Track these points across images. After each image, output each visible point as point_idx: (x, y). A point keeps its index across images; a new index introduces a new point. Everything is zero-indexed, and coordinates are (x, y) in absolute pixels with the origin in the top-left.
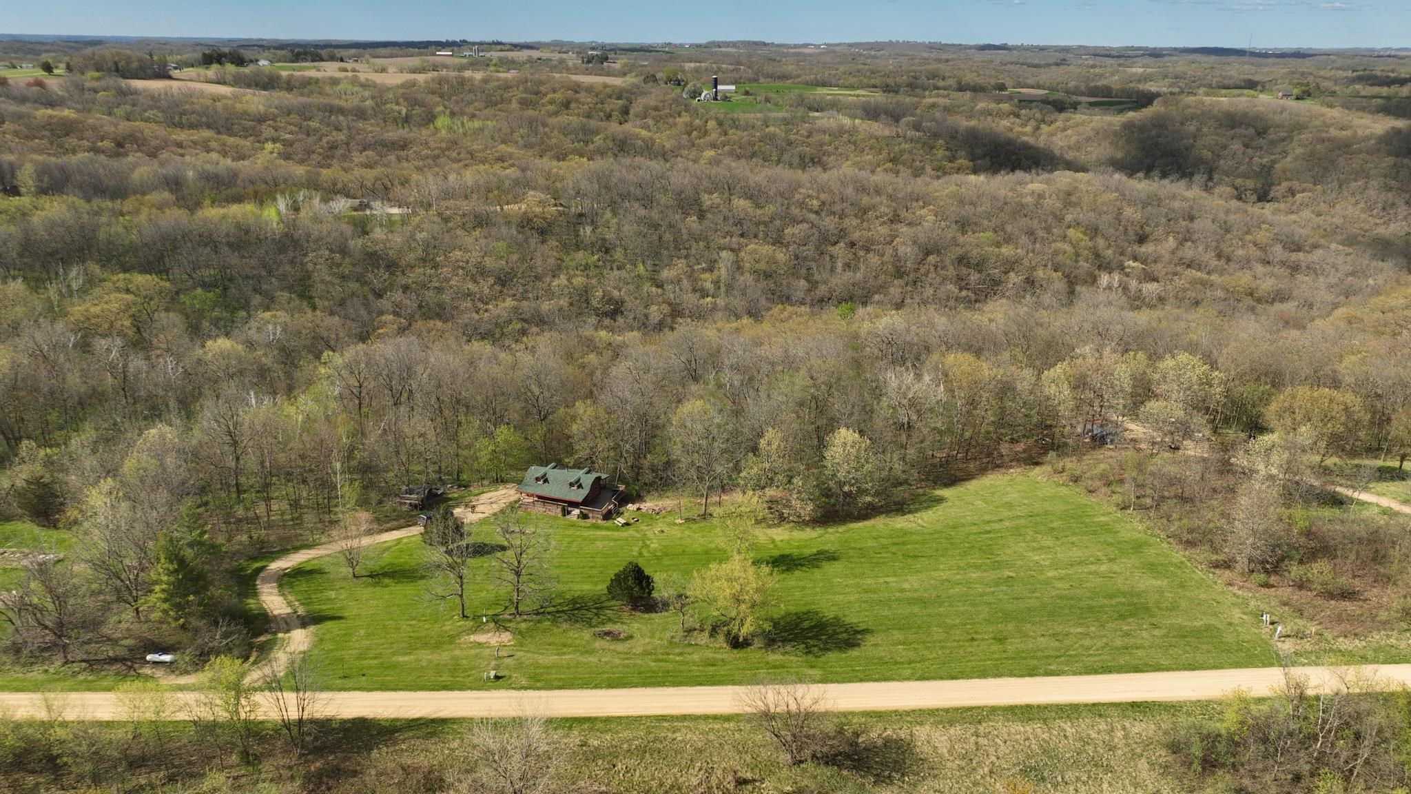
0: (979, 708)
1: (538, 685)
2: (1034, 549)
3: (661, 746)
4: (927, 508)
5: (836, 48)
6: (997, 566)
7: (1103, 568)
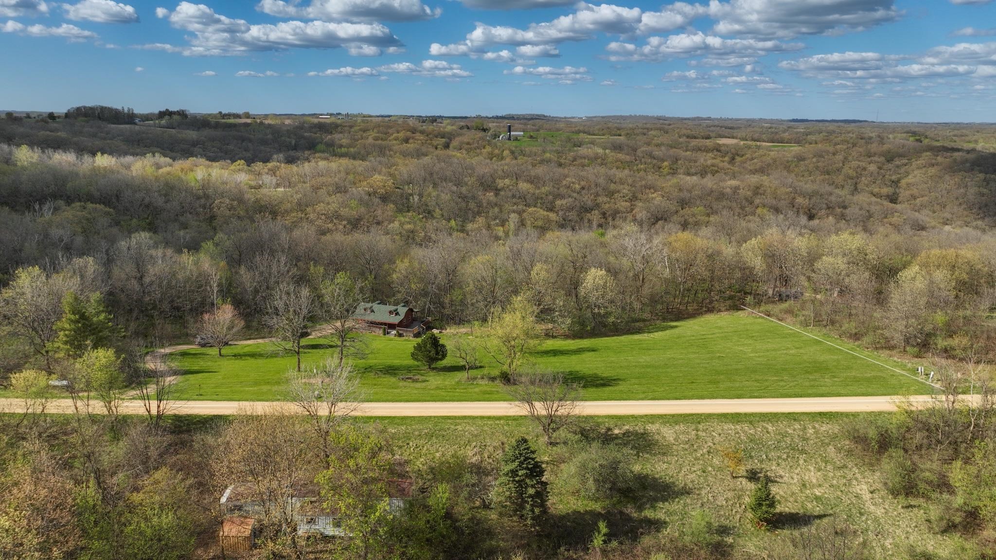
0: (698, 414)
2: (739, 345)
3: (445, 433)
6: (711, 352)
7: (792, 352)
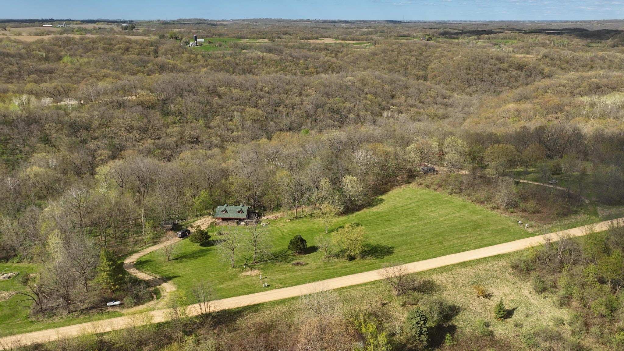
1: (286, 285)
2: (430, 212)
3: (348, 298)
4: (380, 203)
5: (237, 22)
6: (421, 219)
7: (458, 214)
